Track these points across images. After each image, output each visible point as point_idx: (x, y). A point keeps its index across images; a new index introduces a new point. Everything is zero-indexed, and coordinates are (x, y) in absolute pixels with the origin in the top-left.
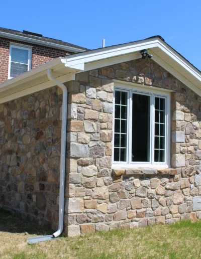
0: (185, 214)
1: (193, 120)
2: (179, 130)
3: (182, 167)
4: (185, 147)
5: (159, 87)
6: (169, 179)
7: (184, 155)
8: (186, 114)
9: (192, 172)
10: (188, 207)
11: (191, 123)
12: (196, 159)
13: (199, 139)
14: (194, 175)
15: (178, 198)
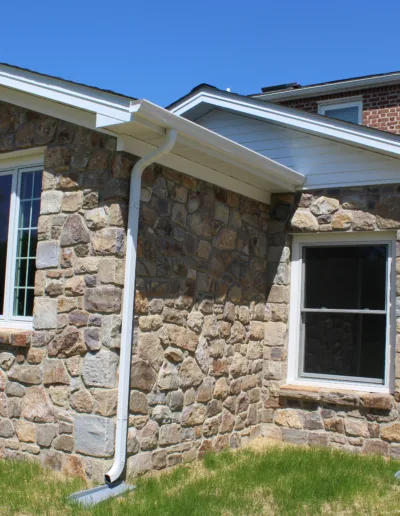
0: (52, 451)
1: (88, 205)
2: (44, 239)
3: (48, 330)
4: (58, 278)
5: (7, 151)
6: (15, 355)
7: (56, 300)
8: (68, 193)
9: (71, 345)
10: (59, 437)
11: (83, 214)
12: (93, 312)
13: (104, 255)
14: (83, 354)
15: (34, 404)
